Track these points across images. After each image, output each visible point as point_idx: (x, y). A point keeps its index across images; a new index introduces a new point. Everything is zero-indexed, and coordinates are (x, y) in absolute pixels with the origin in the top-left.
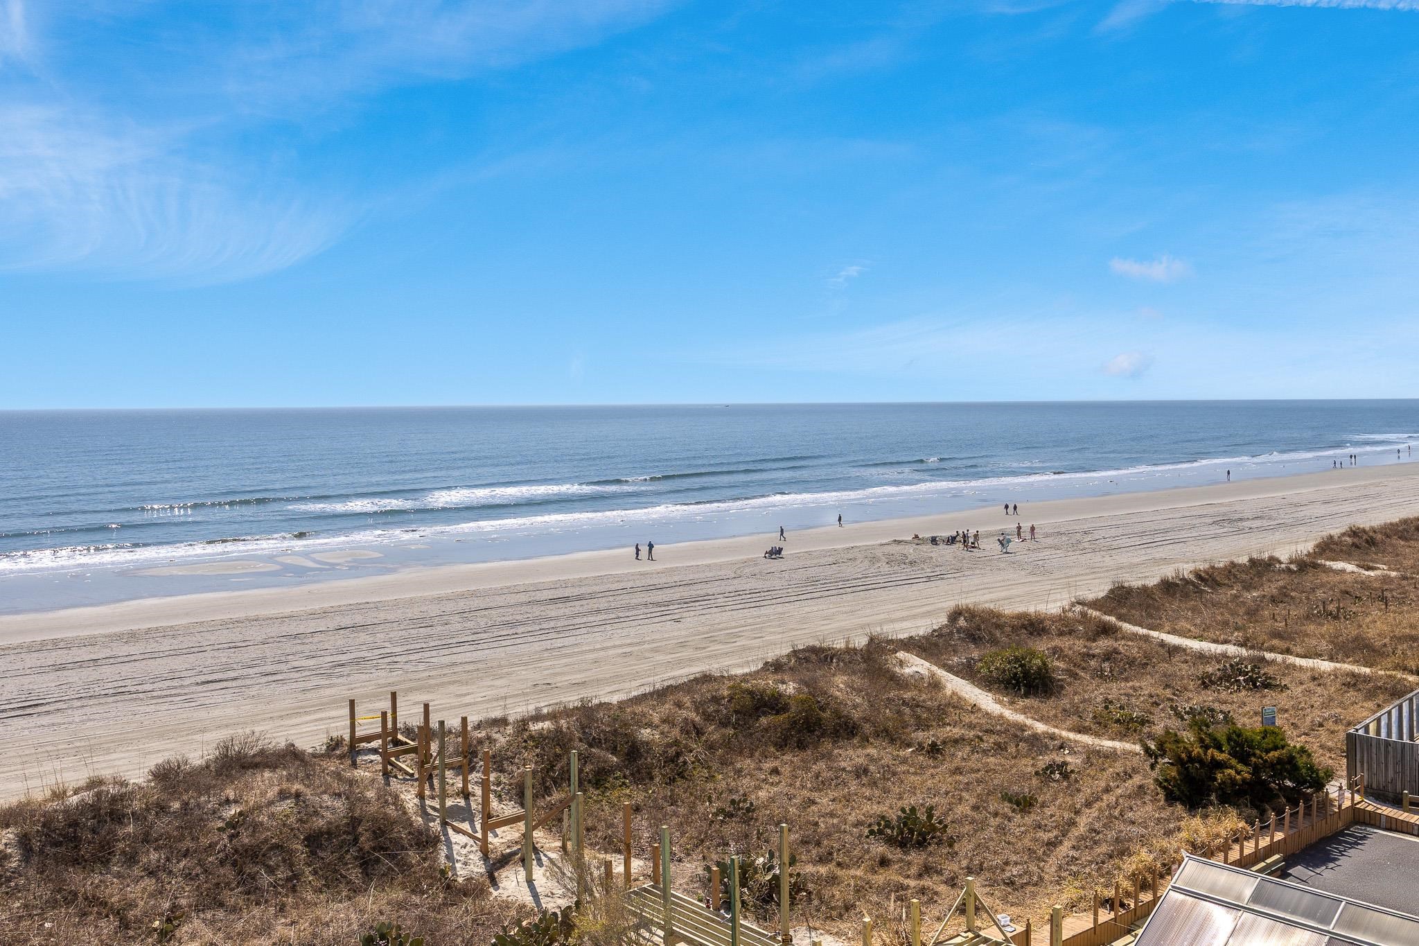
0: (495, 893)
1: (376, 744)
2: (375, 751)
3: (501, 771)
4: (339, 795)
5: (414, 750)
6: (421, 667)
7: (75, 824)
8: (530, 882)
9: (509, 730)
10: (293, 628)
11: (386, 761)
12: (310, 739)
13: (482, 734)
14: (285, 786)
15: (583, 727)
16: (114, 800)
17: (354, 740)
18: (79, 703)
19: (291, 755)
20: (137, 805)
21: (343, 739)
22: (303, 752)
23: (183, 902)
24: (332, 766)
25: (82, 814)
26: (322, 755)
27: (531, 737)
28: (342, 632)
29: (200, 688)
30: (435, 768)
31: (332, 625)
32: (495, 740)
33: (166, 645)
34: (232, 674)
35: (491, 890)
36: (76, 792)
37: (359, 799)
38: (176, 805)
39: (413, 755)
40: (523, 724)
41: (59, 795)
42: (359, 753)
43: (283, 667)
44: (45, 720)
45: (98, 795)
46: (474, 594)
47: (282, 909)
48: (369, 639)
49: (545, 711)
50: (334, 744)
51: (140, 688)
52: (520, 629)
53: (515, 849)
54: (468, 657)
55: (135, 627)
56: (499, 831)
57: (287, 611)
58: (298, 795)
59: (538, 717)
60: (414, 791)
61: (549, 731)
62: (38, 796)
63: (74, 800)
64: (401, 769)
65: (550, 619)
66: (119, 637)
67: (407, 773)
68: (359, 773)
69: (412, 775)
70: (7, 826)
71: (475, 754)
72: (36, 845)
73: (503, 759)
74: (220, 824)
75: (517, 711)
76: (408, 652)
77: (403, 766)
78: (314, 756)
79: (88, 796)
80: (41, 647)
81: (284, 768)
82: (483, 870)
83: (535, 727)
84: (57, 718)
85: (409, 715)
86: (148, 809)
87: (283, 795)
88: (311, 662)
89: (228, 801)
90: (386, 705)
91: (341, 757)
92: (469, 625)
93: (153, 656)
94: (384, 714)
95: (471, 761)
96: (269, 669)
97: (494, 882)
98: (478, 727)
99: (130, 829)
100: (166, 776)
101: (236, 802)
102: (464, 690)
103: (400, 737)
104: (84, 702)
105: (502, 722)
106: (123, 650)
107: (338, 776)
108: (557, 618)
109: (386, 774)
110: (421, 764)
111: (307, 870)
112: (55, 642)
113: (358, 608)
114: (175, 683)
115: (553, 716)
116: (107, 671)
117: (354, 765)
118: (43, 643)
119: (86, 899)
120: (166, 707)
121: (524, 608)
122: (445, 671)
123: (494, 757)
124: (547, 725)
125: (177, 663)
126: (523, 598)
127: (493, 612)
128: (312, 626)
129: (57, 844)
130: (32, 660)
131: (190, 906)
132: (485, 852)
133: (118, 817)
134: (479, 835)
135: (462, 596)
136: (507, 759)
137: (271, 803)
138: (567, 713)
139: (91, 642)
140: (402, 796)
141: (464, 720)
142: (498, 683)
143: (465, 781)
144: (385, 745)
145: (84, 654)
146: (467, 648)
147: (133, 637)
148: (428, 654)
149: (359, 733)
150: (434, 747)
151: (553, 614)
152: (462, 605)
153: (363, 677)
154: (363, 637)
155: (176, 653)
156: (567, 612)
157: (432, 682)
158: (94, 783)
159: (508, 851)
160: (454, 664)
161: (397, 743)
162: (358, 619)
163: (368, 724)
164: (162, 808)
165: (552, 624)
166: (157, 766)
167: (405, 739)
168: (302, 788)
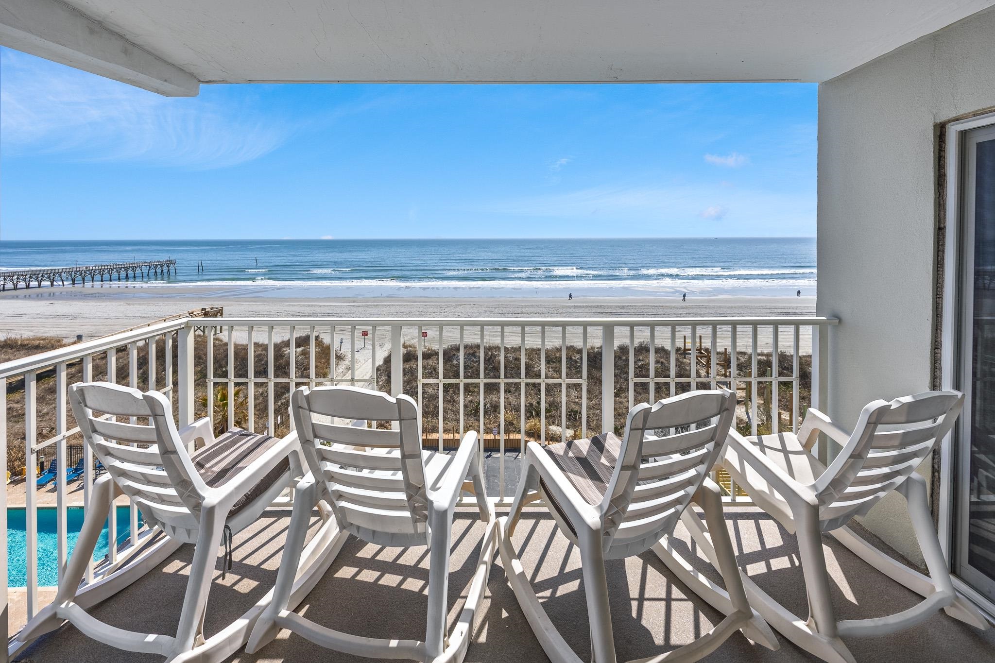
3: (741, 371)
5: (705, 357)
7: (595, 357)
8: (747, 413)
9: (746, 357)
12: (670, 346)
14: (658, 359)
19: (662, 350)
21: (681, 348)
22: (667, 350)
23: (623, 387)
24: (676, 356)
25: (598, 354)
26: (673, 352)
28: (692, 314)
31: (688, 312)
32: (740, 359)
36: (598, 348)
37: (683, 369)
38: (624, 358)
40: (753, 355)
41: (593, 348)
42: (687, 354)
49: (765, 353)
50: (678, 350)
53: (743, 399)
56: (737, 391)
58: (662, 363)
59: (760, 354)
60: (705, 371)
61: (764, 360)
63: (596, 350)
64: (701, 362)
67: (704, 364)
68: (685, 360)
69: (705, 365)
70: (578, 354)
73: (742, 367)
75: (750, 351)
77: (702, 361)
78: (670, 351)
79: (600, 350)
80: (597, 307)
81: (660, 354)
83: (759, 357)
87: (657, 362)
89: (640, 360)
100: (623, 349)
101: (642, 361)
103: (702, 351)
105: (745, 353)
107: (677, 360)
110: (708, 362)
111: (664, 387)
113: (699, 307)
115: (769, 355)
117: (685, 358)
118: (598, 306)
119: (597, 379)
126: (768, 311)
129: (591, 362)
131: (626, 388)
136: (744, 367)
140: (700, 371)
141: (726, 349)
143: (725, 371)
144: (696, 352)
149: (687, 347)
155: (634, 314)
159: (740, 399)
161: (701, 353)
162: (698, 311)
163: (690, 345)
164: (620, 358)
166: (620, 346)
167: (704, 353)
168: (664, 361)
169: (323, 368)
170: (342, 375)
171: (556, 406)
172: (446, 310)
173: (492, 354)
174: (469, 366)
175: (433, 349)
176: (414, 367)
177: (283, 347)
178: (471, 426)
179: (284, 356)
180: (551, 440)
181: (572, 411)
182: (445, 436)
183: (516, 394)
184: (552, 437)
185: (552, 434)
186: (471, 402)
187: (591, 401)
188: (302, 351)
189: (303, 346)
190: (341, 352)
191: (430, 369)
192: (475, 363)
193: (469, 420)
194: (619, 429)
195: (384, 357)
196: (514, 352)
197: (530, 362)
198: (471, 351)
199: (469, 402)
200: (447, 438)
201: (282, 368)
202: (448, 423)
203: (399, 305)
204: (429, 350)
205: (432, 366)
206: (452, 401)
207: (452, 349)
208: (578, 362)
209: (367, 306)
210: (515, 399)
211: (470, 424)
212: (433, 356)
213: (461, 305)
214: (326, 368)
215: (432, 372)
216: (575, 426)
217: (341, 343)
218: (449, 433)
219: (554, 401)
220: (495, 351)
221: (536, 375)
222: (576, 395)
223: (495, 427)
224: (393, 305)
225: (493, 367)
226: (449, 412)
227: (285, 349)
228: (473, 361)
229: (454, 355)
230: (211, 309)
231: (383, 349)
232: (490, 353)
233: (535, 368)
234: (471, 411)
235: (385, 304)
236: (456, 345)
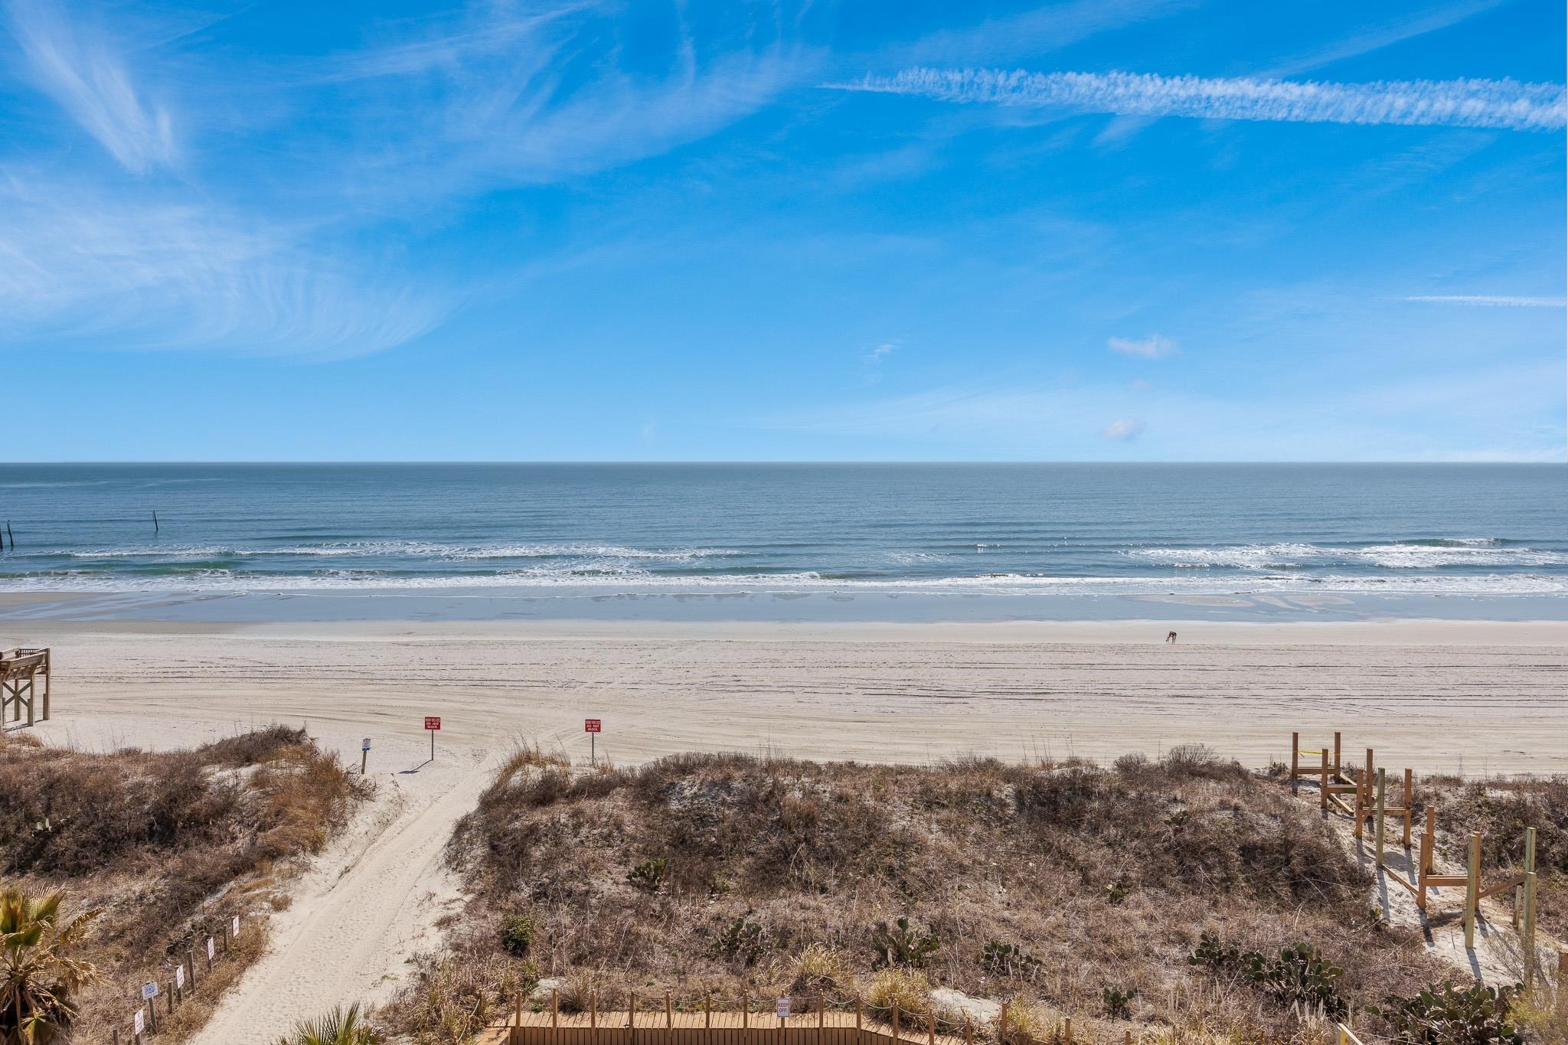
0: (1428, 949)
1: (1318, 777)
2: (1316, 784)
3: (1448, 831)
4: (1275, 817)
5: (1353, 791)
6: (1379, 713)
7: (1055, 791)
8: (1470, 949)
9: (1462, 791)
10: (1258, 660)
11: (1326, 794)
12: (1255, 762)
13: (1431, 790)
14: (1225, 797)
15: (1553, 806)
16: (1086, 778)
17: (1296, 771)
18: (1074, 697)
19: (1234, 773)
20: (1102, 787)
21: (1285, 767)
22: (1247, 772)
23: (1133, 875)
24: (1273, 789)
25: (1061, 784)
26: (1265, 778)
27: (1487, 804)
28: (1303, 669)
29: (1171, 700)
30: (1374, 812)
32: (1444, 799)
33: (1148, 660)
34: (1199, 693)
35: (1425, 944)
36: (1060, 766)
37: (1294, 825)
38: (1133, 794)
39: (1355, 796)
40: (1478, 789)
41: (1047, 766)
42: (1300, 782)
43: (1244, 693)
44: (1050, 706)
45: (1074, 772)
46: (1445, 650)
47: (1215, 904)
48: (1330, 680)
49: (1509, 780)
50: (1277, 771)
51: (1123, 692)
52: (1495, 692)
53: (1457, 911)
54: (1432, 711)
55: (1125, 642)
56: (1440, 889)
57: (1254, 644)
58: (1236, 808)
59: (1499, 785)
60: (1351, 829)
61: (1509, 801)
62: (1033, 763)
63: (1056, 772)
64: (1340, 806)
65: (1533, 686)
66: (1112, 648)
67: (1346, 811)
68: (1296, 801)
69: (1352, 814)
70: (1009, 782)
71: (1420, 807)
72: (1028, 802)
73: (1451, 819)
74: (1168, 818)
75: (1473, 774)
76: (1368, 697)
77: (1343, 803)
78: (1257, 777)
79: (1067, 772)
81: (1229, 782)
82: (1417, 922)
83: (1496, 794)
84: (1058, 706)
85: (1353, 756)
86: (1110, 792)
87: (1223, 805)
88: (1270, 693)
89: (1175, 800)
90: (1330, 743)
91: (1283, 783)
92: (1437, 680)
93: (1135, 667)
94: (1325, 752)
95: (1414, 814)
96: (1231, 693)
97: (1429, 937)
98: (1427, 782)
99: (1096, 805)
100: (1128, 768)
101: (1183, 802)
102: (1423, 742)
103: (1342, 775)
104: (1079, 696)
105: (1457, 782)
106: (1113, 659)
107: (1276, 800)
108: (1542, 686)
109: (1324, 807)
110: (1360, 806)
111: (1241, 877)
112: (1064, 645)
114: (1151, 692)
115: (1516, 787)
116: (1099, 675)
117: (1295, 793)
119: (1060, 852)
120: (1141, 711)
121: (1503, 671)
122: (1403, 721)
123: (1441, 815)
124: (1507, 795)
125: (1155, 677)
126: (1503, 660)
127: (1466, 670)
128: (1276, 660)
129: (1042, 804)
130: (1046, 658)
131: (1138, 880)
132: (1422, 908)
133: (1087, 794)
134: (1417, 888)
135: (1432, 651)
136: (1457, 820)
137: (1211, 810)
138: (1535, 786)
139: (1088, 650)
140: (1338, 832)
141: (1409, 772)
142: (1463, 742)
143: (1407, 832)
144: (1325, 779)
145: (1084, 659)
146: (1431, 701)
147: (1122, 649)
148: (1386, 702)
149: (1301, 764)
150: (1375, 792)
151: (1537, 681)
152: (1431, 659)
153: (1319, 713)
154: (1323, 676)
155: (1153, 668)
156: (1556, 681)
157: (1389, 729)
158: (1074, 762)
159: (1448, 911)
160: (1415, 716)
161: (1339, 780)
162: (1321, 660)
163: (1310, 759)
164: (1122, 794)
165: (1535, 691)
166: (1121, 758)
167: (1347, 779)
168: (1241, 803)
169: (311, 826)
170: (365, 840)
171: (950, 931)
172: (655, 655)
173: (774, 784)
174: (712, 817)
175: (616, 767)
176: (562, 821)
177: (204, 764)
178: (718, 990)
179: (205, 789)
180: (938, 1032)
181: (994, 946)
182: (644, 1020)
183: (842, 896)
184: (940, 1024)
185: (941, 1013)
186: (719, 919)
187: (1047, 916)
188: (256, 774)
189: (257, 761)
190: (363, 778)
191: (606, 824)
192: (729, 808)
193: (712, 972)
194: (1125, 1000)
195: (480, 791)
196: (835, 777)
197: (880, 806)
198: (718, 776)
199: (713, 919)
200: (649, 1026)
201: (198, 824)
202: (654, 980)
203: (529, 643)
204: (604, 770)
205: (611, 816)
206: (665, 917)
207: (665, 770)
208: (1006, 805)
209: (445, 645)
210: (837, 912)
211: (716, 985)
212: (615, 787)
213: (693, 643)
214: (322, 824)
215: (610, 835)
216: (1003, 988)
217: (365, 750)
218: (655, 1010)
219: (944, 917)
220: (784, 776)
221: (894, 842)
222: (1005, 898)
223: (783, 996)
224: (512, 643)
225: (778, 821)
226: (658, 948)
227: (207, 770)
228: (724, 803)
229: (673, 785)
230: (18, 654)
231: (481, 764)
232: (769, 781)
233: (891, 822)
234: (717, 946)
235: (492, 639)
236: (677, 757)
